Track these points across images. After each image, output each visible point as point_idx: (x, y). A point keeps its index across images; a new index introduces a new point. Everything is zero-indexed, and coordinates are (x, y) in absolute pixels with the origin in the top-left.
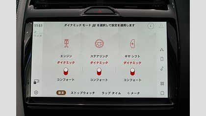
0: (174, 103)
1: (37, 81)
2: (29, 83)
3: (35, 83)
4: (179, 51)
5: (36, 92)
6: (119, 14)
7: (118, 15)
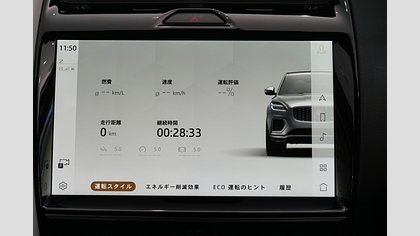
0: (347, 207)
1: (64, 162)
2: (49, 166)
3: (61, 166)
4: (357, 100)
5: (63, 185)
6: (234, 24)
7: (232, 27)
